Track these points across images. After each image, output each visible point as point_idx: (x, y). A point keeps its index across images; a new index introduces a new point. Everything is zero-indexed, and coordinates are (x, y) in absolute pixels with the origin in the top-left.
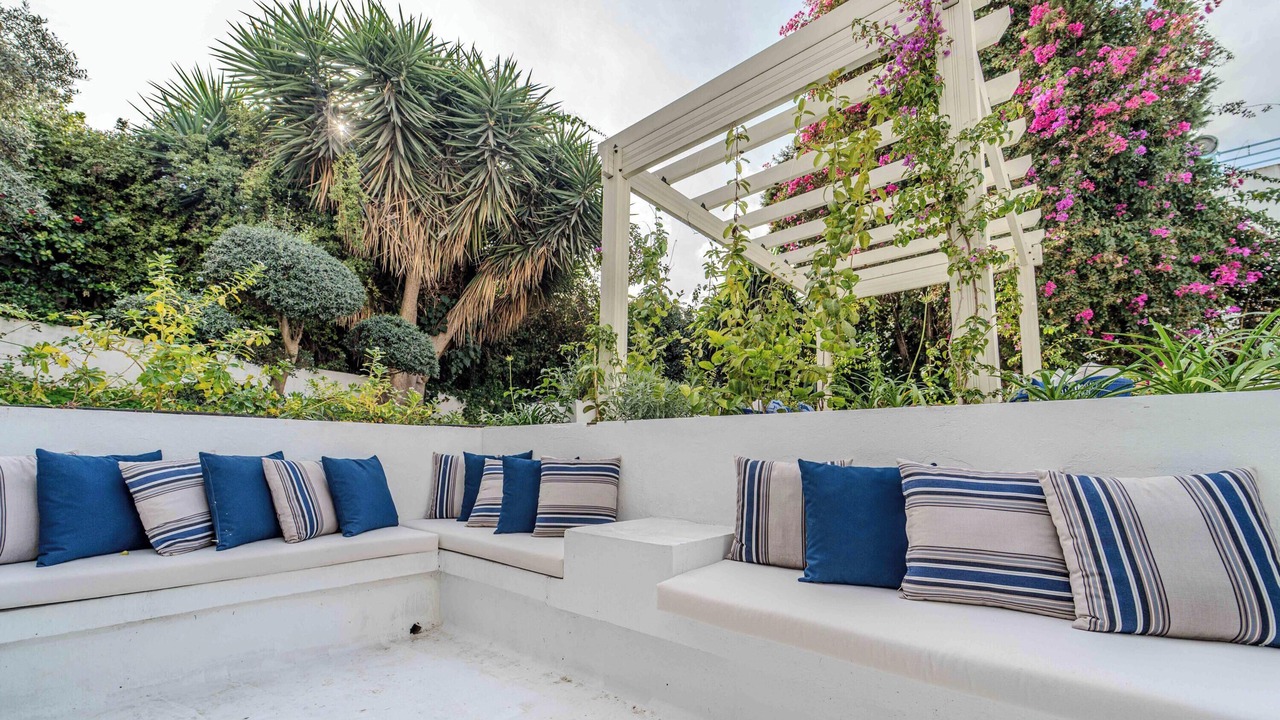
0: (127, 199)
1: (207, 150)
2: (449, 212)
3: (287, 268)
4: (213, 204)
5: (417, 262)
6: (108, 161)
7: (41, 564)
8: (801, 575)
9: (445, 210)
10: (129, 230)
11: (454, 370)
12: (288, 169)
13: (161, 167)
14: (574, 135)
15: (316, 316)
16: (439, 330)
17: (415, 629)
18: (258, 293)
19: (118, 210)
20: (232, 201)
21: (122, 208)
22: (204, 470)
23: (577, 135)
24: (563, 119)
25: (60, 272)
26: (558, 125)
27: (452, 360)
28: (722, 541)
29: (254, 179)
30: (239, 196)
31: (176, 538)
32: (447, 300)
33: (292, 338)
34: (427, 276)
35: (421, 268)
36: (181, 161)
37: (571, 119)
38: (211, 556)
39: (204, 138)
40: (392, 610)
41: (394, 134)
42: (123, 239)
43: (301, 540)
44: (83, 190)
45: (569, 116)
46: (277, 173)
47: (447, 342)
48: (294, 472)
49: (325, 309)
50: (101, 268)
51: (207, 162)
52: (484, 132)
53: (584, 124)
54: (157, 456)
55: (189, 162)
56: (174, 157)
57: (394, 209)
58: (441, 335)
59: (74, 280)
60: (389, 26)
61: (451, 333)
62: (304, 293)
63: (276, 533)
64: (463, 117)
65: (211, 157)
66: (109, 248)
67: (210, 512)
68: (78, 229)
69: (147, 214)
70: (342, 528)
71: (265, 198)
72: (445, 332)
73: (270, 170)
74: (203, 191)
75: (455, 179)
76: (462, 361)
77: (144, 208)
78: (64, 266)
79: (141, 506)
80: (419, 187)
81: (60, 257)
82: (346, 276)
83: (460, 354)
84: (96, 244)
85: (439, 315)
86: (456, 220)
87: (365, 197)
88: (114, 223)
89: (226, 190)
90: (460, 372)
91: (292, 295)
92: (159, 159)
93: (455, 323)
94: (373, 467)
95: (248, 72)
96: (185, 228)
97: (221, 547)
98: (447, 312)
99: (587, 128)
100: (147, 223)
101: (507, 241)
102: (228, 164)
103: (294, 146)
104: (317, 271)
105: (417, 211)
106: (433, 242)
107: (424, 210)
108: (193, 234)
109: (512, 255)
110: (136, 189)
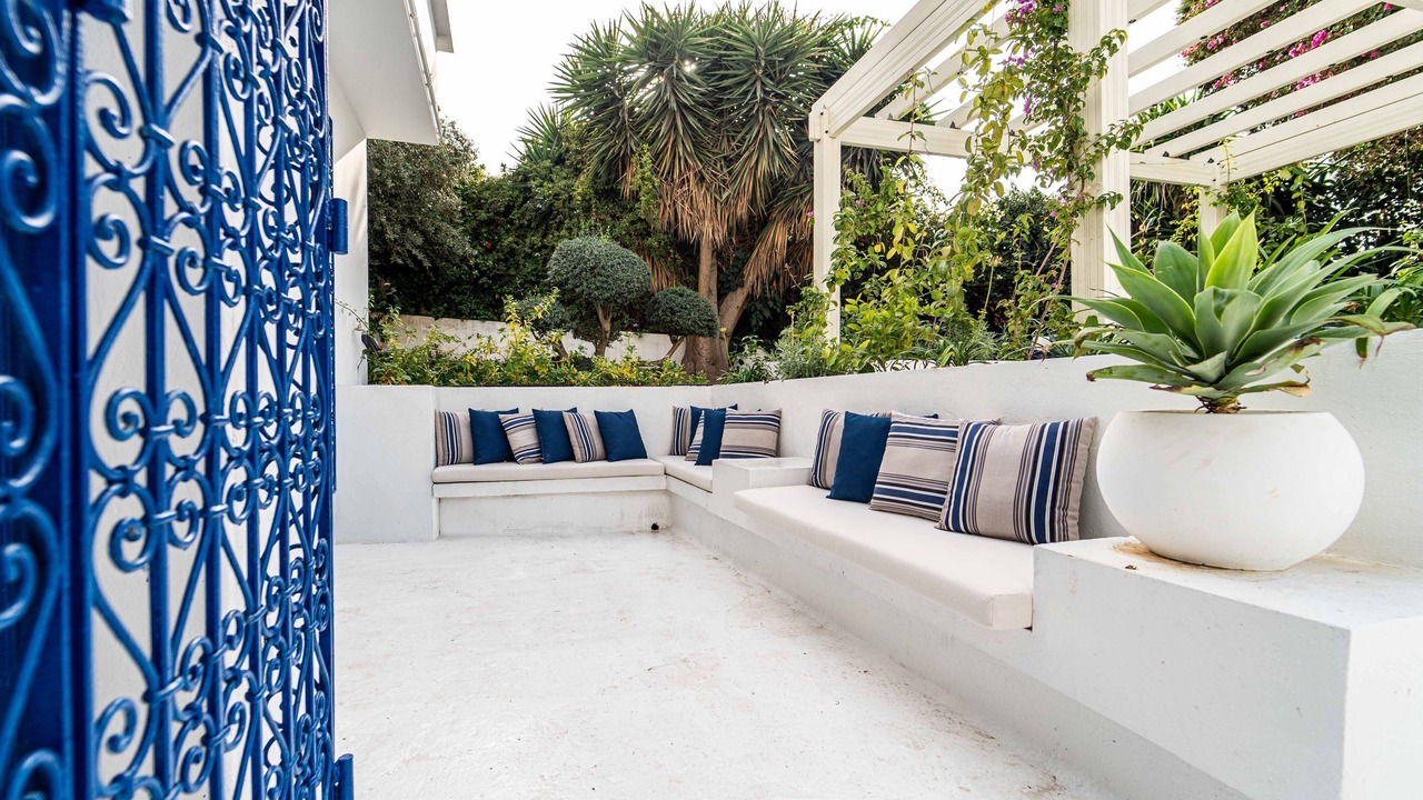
0: (511, 222)
1: (551, 173)
2: (730, 173)
3: (593, 268)
4: (558, 214)
5: (707, 227)
6: (499, 198)
7: (475, 464)
8: (829, 493)
9: (725, 171)
10: (515, 246)
11: (754, 322)
12: (602, 170)
13: (527, 194)
14: (866, 37)
15: (615, 301)
16: (737, 286)
17: (655, 527)
18: (577, 290)
19: (508, 231)
20: (569, 208)
21: (509, 229)
22: (535, 419)
23: (870, 37)
24: (851, 25)
25: (483, 284)
26: (847, 32)
27: (752, 313)
28: (806, 472)
29: (581, 186)
30: (573, 204)
31: (526, 457)
32: (741, 255)
33: (605, 318)
34: (717, 238)
35: (711, 232)
36: (537, 186)
37: (860, 21)
38: (540, 466)
39: (548, 163)
40: (640, 510)
41: (675, 119)
42: (512, 252)
43: (583, 462)
44: (489, 223)
45: (857, 19)
46: (596, 175)
47: (745, 295)
48: (580, 421)
49: (620, 295)
50: (502, 275)
51: (552, 181)
52: (753, 84)
53: (875, 22)
54: (516, 411)
55: (541, 186)
56: (533, 184)
57: (683, 183)
58: (739, 290)
59: (490, 288)
60: (661, 20)
61: (748, 285)
62: (605, 285)
63: (571, 457)
64: (735, 76)
65: (554, 176)
66: (506, 260)
67: (539, 443)
68: (489, 251)
69: (522, 232)
70: (608, 457)
71: (590, 199)
72: (742, 286)
73: (591, 174)
74: (551, 205)
75: (733, 137)
76: (761, 312)
77: (521, 226)
78: (484, 279)
79: (510, 437)
80: (701, 157)
81: (482, 274)
82: (635, 264)
83: (759, 306)
84: (499, 260)
85: (736, 270)
86: (736, 179)
87: (657, 181)
88: (506, 243)
89: (565, 201)
90: (761, 323)
91: (597, 288)
92: (525, 188)
93: (750, 278)
94: (630, 417)
95: (568, 99)
96: (544, 236)
97: (545, 462)
98: (743, 266)
99: (879, 25)
100: (523, 237)
101: (796, 181)
102: (565, 178)
103: (604, 152)
104: (612, 266)
105: (702, 179)
106: (719, 205)
107: (707, 177)
108: (549, 240)
109: (801, 196)
110: (515, 215)
